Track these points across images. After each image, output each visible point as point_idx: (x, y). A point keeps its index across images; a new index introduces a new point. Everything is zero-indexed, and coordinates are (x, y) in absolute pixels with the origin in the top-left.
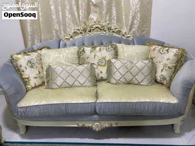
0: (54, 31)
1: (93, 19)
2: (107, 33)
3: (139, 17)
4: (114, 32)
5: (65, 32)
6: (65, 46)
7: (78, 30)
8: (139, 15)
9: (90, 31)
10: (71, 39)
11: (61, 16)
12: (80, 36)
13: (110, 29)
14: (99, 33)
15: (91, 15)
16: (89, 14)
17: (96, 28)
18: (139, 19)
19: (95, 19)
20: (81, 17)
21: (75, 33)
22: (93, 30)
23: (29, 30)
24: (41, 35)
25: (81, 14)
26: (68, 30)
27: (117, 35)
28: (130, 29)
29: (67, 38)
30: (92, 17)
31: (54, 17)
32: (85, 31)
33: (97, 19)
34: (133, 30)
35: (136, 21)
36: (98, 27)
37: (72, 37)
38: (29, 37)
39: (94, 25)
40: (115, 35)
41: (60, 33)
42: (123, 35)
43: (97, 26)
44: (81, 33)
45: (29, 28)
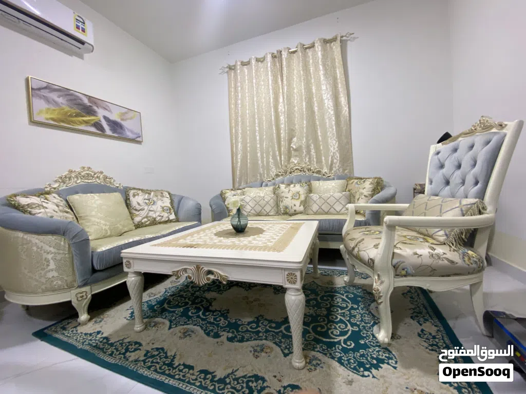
0: (258, 175)
1: (294, 162)
2: (308, 173)
3: (338, 156)
4: (313, 172)
5: (268, 175)
6: (267, 185)
7: (280, 172)
8: (338, 155)
9: (291, 173)
10: (273, 181)
11: (265, 162)
12: (281, 177)
13: (309, 170)
14: (299, 174)
15: (292, 159)
16: (289, 158)
17: (296, 169)
18: (338, 158)
19: (296, 162)
20: (283, 162)
21: (277, 175)
22: (294, 171)
23: (238, 174)
24: (247, 179)
25: (282, 159)
26: (271, 173)
27: (317, 175)
28: (331, 169)
29: (269, 180)
30: (293, 160)
31: (260, 162)
32: (286, 173)
33: (298, 162)
34: (334, 169)
35: (335, 161)
36: (298, 169)
37: (274, 179)
38: (238, 179)
39: (294, 167)
40: (315, 175)
41: (264, 175)
42: (324, 175)
43: (297, 167)
44: (282, 175)
45: (238, 171)
